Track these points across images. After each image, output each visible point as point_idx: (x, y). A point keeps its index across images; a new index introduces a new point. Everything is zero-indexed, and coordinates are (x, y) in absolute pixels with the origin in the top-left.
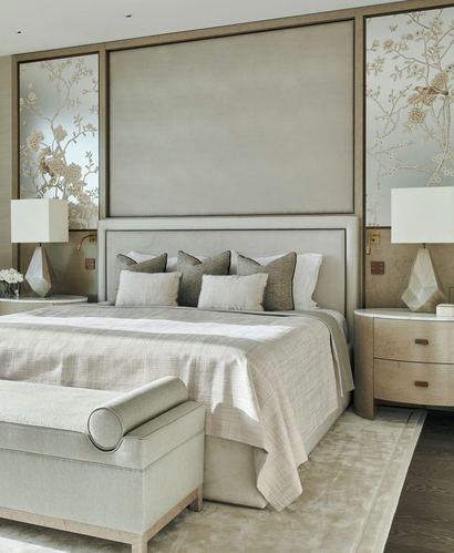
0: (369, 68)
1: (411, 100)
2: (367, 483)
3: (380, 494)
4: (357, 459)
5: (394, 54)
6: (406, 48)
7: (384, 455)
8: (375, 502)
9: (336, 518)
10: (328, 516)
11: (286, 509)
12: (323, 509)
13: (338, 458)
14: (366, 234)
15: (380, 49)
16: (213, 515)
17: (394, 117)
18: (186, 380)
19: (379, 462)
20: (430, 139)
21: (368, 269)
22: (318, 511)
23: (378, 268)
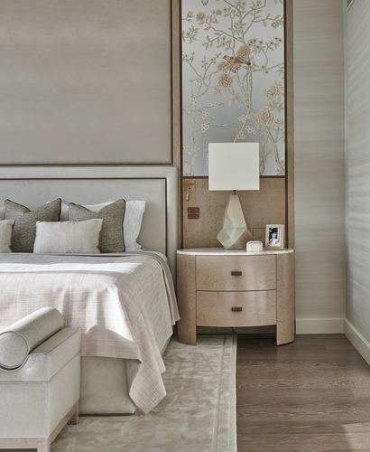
0: (184, 35)
1: (221, 67)
2: (208, 388)
3: (220, 393)
4: (193, 373)
5: (205, 25)
6: (216, 22)
7: (215, 368)
8: (219, 399)
9: (194, 412)
10: (187, 412)
11: (151, 412)
12: (181, 408)
13: (179, 374)
14: (183, 182)
15: (194, 19)
16: (91, 425)
17: (207, 81)
18: (60, 309)
19: (212, 373)
20: (236, 101)
21: (186, 214)
22: (178, 410)
23: (194, 213)
